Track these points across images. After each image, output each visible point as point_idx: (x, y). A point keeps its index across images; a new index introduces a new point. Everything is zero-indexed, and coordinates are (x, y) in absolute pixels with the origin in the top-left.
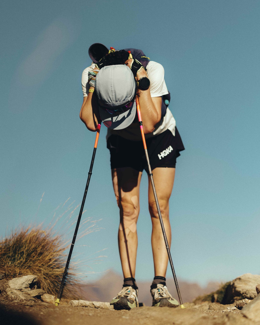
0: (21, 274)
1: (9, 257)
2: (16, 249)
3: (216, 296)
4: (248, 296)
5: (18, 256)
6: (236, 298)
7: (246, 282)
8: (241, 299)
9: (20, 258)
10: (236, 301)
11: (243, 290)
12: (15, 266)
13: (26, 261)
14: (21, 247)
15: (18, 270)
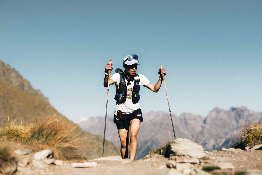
0: (42, 149)
1: (35, 138)
2: (39, 133)
3: (162, 151)
4: (177, 154)
5: (41, 137)
6: (171, 154)
7: (178, 144)
8: (173, 156)
9: (42, 138)
10: (171, 156)
11: (175, 150)
12: (39, 143)
13: (46, 140)
14: (42, 131)
15: (41, 146)
